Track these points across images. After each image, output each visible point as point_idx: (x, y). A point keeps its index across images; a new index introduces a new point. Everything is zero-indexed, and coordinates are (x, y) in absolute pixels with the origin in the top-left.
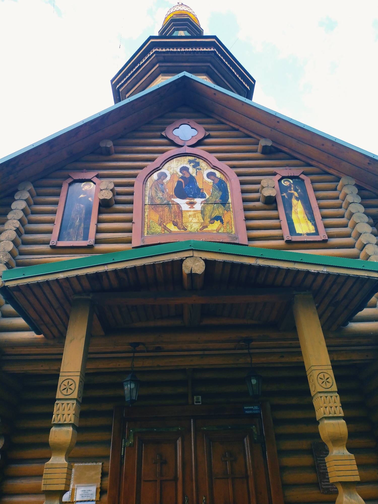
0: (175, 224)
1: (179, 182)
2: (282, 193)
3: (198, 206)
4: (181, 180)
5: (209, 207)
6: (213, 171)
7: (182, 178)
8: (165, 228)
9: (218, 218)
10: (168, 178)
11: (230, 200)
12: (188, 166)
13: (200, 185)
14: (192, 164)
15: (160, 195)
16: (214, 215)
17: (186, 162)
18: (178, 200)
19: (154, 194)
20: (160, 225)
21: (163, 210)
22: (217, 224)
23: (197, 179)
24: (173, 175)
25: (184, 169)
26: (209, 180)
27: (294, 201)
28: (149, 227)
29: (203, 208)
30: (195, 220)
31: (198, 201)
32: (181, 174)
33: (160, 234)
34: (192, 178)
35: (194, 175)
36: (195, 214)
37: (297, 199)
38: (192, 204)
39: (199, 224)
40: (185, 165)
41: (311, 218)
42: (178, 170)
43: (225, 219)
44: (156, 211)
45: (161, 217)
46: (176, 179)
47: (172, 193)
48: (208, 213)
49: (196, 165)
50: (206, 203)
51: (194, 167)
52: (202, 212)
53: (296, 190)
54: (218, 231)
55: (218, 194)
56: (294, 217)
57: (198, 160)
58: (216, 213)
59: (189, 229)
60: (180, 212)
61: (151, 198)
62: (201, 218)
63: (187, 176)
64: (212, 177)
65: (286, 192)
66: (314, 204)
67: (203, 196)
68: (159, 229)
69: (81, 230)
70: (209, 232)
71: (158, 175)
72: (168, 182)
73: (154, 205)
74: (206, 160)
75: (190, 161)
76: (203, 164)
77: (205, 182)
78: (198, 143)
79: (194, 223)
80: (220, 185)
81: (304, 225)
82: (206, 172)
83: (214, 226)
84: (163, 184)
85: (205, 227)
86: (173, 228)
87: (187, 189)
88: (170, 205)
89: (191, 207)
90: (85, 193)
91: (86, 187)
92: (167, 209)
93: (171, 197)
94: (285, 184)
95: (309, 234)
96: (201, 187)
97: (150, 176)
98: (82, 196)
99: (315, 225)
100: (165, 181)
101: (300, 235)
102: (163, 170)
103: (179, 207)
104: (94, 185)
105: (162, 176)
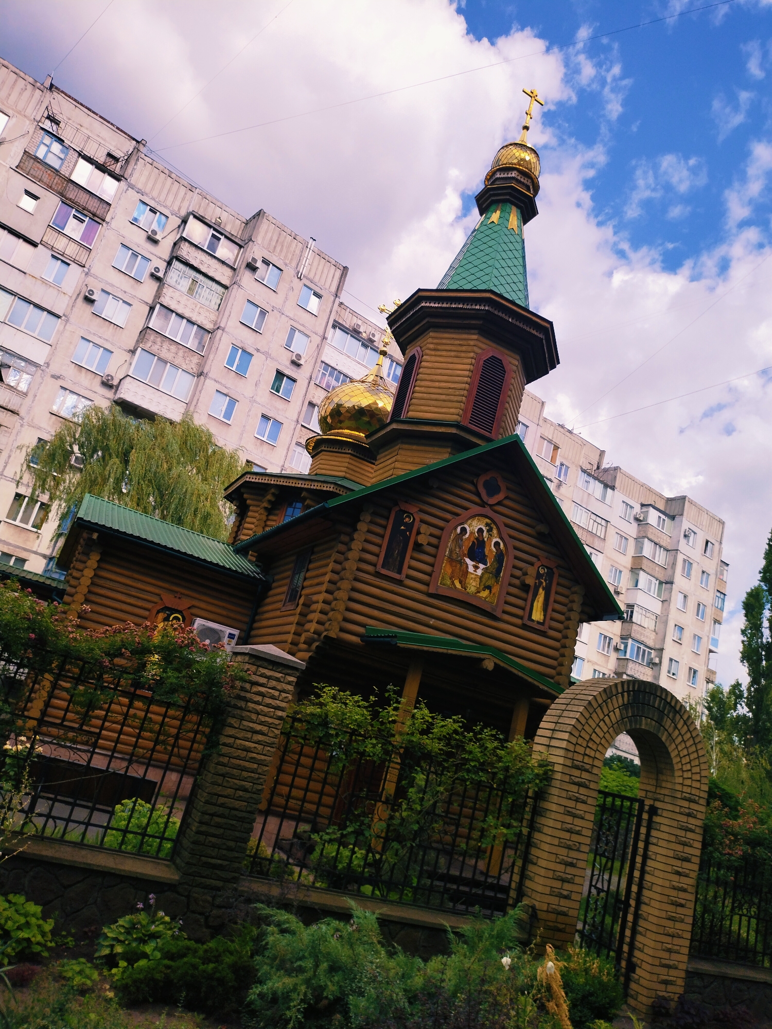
0: (461, 582)
1: (473, 542)
2: (536, 580)
3: (479, 572)
4: (475, 541)
5: (486, 576)
6: (499, 540)
7: (477, 539)
8: (453, 583)
9: (489, 588)
10: (467, 535)
11: (501, 574)
12: (484, 528)
13: (487, 551)
15: (458, 550)
16: (487, 584)
17: (484, 524)
18: (468, 560)
19: (453, 548)
20: (451, 579)
21: (456, 566)
22: (487, 592)
23: (487, 544)
24: (471, 533)
25: (480, 531)
26: (494, 550)
27: (541, 590)
28: (443, 578)
29: (483, 574)
30: (474, 584)
31: (482, 566)
32: (476, 534)
33: (449, 588)
34: (483, 541)
35: (486, 539)
36: (475, 578)
37: (543, 589)
38: (476, 568)
40: (482, 527)
41: (545, 609)
42: (476, 530)
43: (494, 591)
44: (451, 565)
45: (453, 572)
46: (472, 539)
47: (466, 552)
48: (484, 580)
50: (485, 570)
51: (488, 531)
52: (481, 578)
53: (545, 581)
54: (486, 598)
55: (496, 565)
56: (535, 604)
57: (492, 525)
58: (489, 583)
60: (467, 572)
61: (451, 552)
62: (478, 583)
63: (481, 539)
64: (497, 547)
65: (539, 579)
66: (553, 596)
67: (485, 564)
68: (448, 582)
69: (397, 563)
70: (480, 598)
71: (461, 528)
72: (466, 539)
73: (451, 560)
74: (498, 528)
75: (487, 525)
76: (495, 531)
77: (490, 550)
78: (499, 503)
79: (472, 586)
80: (500, 557)
81: (538, 613)
82: (494, 540)
83: (484, 594)
84: (462, 540)
85: (479, 592)
86: (458, 585)
87: (477, 551)
88: (462, 563)
89: (475, 570)
90: (406, 524)
91: (407, 519)
92: (458, 566)
93: (464, 555)
94: (542, 571)
95: (538, 623)
96: (486, 554)
97: (456, 528)
98: (402, 528)
99: (545, 616)
100: (464, 537)
101: (533, 621)
102: (466, 526)
103: (467, 567)
104: (414, 519)
105: (464, 530)
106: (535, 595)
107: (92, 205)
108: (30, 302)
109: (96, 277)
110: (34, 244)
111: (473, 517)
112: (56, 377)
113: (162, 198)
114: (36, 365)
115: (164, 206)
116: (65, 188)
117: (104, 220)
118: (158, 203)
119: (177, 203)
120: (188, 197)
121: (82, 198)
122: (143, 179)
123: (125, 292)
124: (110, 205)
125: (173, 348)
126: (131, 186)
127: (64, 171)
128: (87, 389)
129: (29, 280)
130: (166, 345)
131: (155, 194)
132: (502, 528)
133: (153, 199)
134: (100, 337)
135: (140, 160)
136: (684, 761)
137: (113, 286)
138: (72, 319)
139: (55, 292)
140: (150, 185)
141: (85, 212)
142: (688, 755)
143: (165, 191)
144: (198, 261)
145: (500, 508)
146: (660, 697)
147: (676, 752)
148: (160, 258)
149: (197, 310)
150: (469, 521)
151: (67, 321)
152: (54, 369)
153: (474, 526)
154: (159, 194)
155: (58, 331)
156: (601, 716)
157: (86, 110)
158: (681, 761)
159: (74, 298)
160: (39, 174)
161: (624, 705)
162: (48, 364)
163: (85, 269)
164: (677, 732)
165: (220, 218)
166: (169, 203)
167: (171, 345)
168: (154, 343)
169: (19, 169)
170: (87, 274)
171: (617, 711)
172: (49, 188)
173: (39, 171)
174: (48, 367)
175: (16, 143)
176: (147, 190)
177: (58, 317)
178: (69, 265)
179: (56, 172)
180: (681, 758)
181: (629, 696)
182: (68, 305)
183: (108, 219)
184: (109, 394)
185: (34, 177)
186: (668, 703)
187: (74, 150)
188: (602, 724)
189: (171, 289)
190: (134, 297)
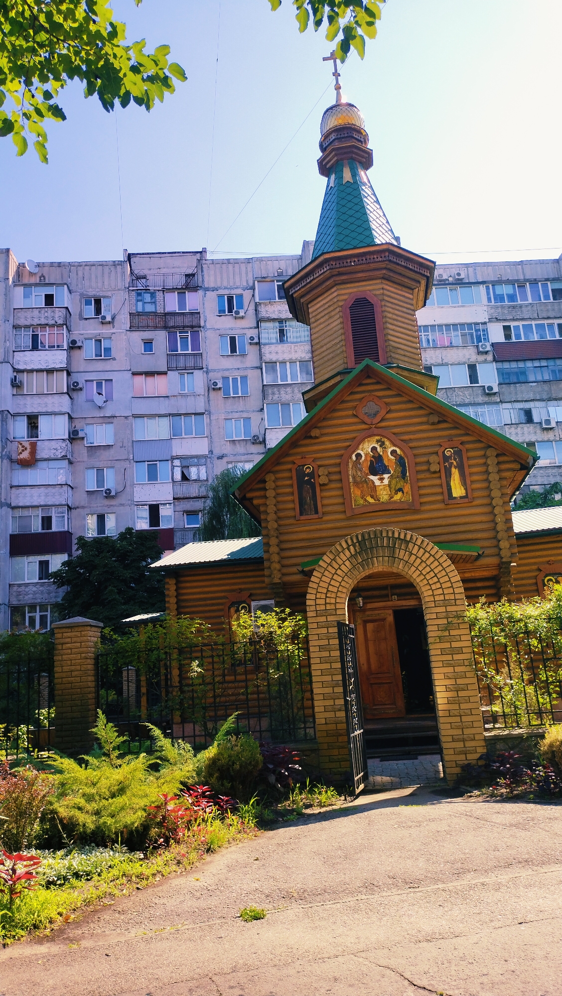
1: (371, 461)
2: (445, 463)
3: (386, 482)
4: (372, 459)
5: (394, 482)
6: (394, 448)
7: (373, 457)
8: (366, 500)
9: (400, 490)
10: (363, 458)
11: (408, 474)
12: (376, 446)
13: (386, 462)
14: (379, 444)
15: (359, 473)
16: (397, 488)
18: (372, 477)
19: (355, 473)
20: (362, 498)
21: (363, 486)
22: (400, 494)
23: (384, 457)
24: (366, 455)
25: (374, 449)
26: (393, 458)
27: (453, 470)
29: (390, 482)
30: (385, 493)
31: (386, 476)
32: (371, 454)
33: (364, 506)
34: (380, 456)
35: (381, 453)
37: (455, 467)
38: (382, 479)
39: (388, 496)
40: (374, 445)
41: (464, 483)
42: (370, 450)
43: (405, 490)
44: (358, 488)
45: (362, 492)
46: (369, 459)
47: (367, 471)
48: (393, 486)
49: (382, 445)
50: (391, 478)
51: (381, 446)
52: (389, 485)
53: (455, 459)
54: (400, 500)
55: (399, 469)
56: (452, 484)
57: (383, 439)
58: (399, 486)
59: (381, 500)
60: (375, 487)
61: (354, 477)
62: (388, 490)
63: (377, 455)
64: (395, 454)
65: (448, 461)
66: (467, 471)
67: (389, 473)
68: (362, 502)
69: (313, 506)
70: (395, 502)
71: (356, 456)
72: (363, 462)
73: (356, 483)
74: (388, 439)
75: (378, 441)
76: (387, 443)
77: (389, 460)
78: (382, 420)
79: (384, 496)
80: (401, 461)
81: (458, 490)
82: (389, 451)
83: (398, 496)
84: (360, 464)
85: (392, 497)
86: (371, 500)
87: (377, 466)
88: (367, 482)
89: (381, 482)
90: (308, 475)
91: (308, 470)
92: (365, 485)
93: (367, 474)
94: (447, 454)
95: (461, 497)
96: (387, 464)
97: (351, 458)
98: (306, 478)
99: (466, 489)
100: (361, 461)
101: (455, 498)
102: (359, 451)
103: (373, 482)
104: (313, 467)
105: (359, 456)
106: (449, 475)
107: (187, 321)
108: (180, 415)
109: (214, 371)
110: (165, 373)
111: (362, 441)
112: (221, 457)
113: (231, 284)
114: (205, 457)
115: (236, 288)
116: (165, 321)
117: (200, 327)
118: (231, 289)
119: (244, 279)
120: (249, 269)
121: (179, 321)
122: (212, 278)
123: (238, 369)
124: (199, 313)
125: (289, 390)
126: (207, 289)
127: (160, 310)
128: (244, 454)
129: (173, 400)
130: (282, 391)
131: (225, 284)
132: (393, 437)
133: (225, 288)
134: (237, 412)
135: (204, 266)
136: (428, 577)
137: (228, 370)
138: (212, 410)
139: (193, 398)
140: (219, 280)
141: (186, 329)
142: (432, 570)
143: (231, 276)
144: (277, 313)
145: (383, 424)
146: (387, 536)
147: (418, 572)
148: (251, 328)
149: (293, 350)
150: (361, 447)
151: (210, 414)
152: (217, 452)
153: (366, 448)
154: (228, 282)
155: (207, 424)
156: (333, 571)
157: (157, 255)
158: (425, 578)
159: (207, 395)
160: (144, 323)
161: (352, 555)
162: (211, 452)
163: (205, 370)
164: (413, 557)
165: (280, 269)
166: (238, 284)
167: (286, 388)
168: (273, 394)
169: (133, 328)
170: (207, 372)
171: (347, 563)
172: (156, 328)
173: (144, 321)
174: (212, 453)
175: (122, 312)
176: (219, 284)
177: (203, 414)
178: (192, 373)
179: (155, 314)
180: (424, 576)
181: (354, 547)
182: (205, 402)
183: (202, 324)
184: (260, 448)
185: (143, 327)
186: (396, 538)
187: (159, 290)
188: (335, 577)
189: (267, 347)
190: (246, 368)
